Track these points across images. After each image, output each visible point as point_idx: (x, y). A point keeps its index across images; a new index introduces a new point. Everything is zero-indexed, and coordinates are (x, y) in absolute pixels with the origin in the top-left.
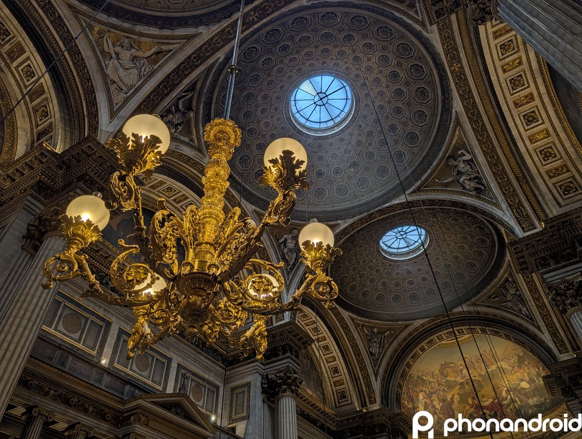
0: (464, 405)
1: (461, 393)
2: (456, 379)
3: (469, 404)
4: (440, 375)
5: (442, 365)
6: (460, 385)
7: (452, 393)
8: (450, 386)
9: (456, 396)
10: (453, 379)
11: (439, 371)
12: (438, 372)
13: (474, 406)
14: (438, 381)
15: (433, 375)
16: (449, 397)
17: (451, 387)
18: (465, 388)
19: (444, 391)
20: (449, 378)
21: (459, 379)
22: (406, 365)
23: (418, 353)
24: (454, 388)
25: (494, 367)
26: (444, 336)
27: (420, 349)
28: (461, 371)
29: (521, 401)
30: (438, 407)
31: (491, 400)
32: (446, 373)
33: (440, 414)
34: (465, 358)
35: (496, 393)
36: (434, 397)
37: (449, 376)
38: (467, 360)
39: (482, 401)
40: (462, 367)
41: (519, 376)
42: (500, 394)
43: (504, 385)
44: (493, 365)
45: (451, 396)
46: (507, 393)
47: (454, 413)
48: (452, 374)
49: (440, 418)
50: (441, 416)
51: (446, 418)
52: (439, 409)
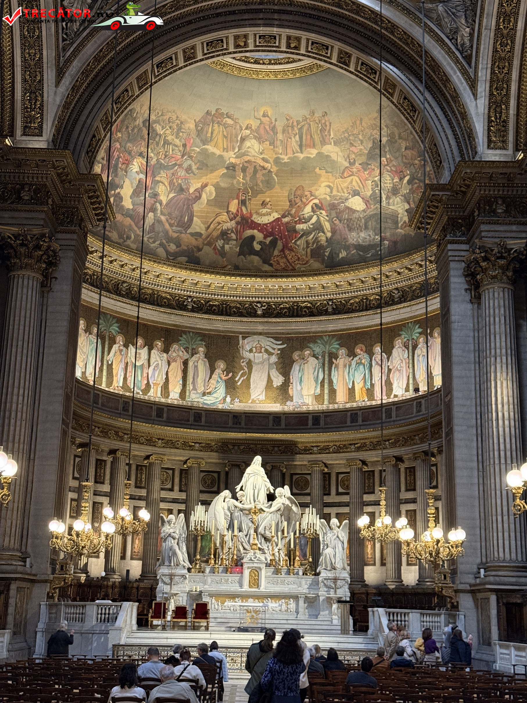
0: (217, 210)
1: (222, 185)
2: (225, 154)
3: (228, 212)
4: (194, 134)
6: (227, 168)
7: (204, 180)
9: (210, 189)
10: (218, 152)
12: (192, 126)
13: (238, 219)
14: (184, 146)
15: (180, 129)
16: (194, 186)
17: (207, 165)
18: (235, 178)
19: (189, 170)
20: (210, 148)
21: (231, 157)
22: (138, 79)
23: (176, 59)
24: (212, 171)
25: (313, 153)
26: (251, 41)
27: (184, 52)
28: (243, 140)
29: (334, 231)
30: (164, 199)
31: (276, 215)
32: (209, 135)
33: (162, 213)
34: (264, 116)
35: (292, 204)
36: (163, 176)
37: (213, 143)
38: (266, 120)
39: (257, 213)
40: (248, 132)
41: (354, 183)
42: (300, 209)
43: (317, 193)
44: (314, 146)
45: (199, 185)
46: (313, 210)
47: (191, 220)
48: (220, 141)
49: (159, 222)
50: (163, 218)
51: (171, 225)
52: (164, 202)
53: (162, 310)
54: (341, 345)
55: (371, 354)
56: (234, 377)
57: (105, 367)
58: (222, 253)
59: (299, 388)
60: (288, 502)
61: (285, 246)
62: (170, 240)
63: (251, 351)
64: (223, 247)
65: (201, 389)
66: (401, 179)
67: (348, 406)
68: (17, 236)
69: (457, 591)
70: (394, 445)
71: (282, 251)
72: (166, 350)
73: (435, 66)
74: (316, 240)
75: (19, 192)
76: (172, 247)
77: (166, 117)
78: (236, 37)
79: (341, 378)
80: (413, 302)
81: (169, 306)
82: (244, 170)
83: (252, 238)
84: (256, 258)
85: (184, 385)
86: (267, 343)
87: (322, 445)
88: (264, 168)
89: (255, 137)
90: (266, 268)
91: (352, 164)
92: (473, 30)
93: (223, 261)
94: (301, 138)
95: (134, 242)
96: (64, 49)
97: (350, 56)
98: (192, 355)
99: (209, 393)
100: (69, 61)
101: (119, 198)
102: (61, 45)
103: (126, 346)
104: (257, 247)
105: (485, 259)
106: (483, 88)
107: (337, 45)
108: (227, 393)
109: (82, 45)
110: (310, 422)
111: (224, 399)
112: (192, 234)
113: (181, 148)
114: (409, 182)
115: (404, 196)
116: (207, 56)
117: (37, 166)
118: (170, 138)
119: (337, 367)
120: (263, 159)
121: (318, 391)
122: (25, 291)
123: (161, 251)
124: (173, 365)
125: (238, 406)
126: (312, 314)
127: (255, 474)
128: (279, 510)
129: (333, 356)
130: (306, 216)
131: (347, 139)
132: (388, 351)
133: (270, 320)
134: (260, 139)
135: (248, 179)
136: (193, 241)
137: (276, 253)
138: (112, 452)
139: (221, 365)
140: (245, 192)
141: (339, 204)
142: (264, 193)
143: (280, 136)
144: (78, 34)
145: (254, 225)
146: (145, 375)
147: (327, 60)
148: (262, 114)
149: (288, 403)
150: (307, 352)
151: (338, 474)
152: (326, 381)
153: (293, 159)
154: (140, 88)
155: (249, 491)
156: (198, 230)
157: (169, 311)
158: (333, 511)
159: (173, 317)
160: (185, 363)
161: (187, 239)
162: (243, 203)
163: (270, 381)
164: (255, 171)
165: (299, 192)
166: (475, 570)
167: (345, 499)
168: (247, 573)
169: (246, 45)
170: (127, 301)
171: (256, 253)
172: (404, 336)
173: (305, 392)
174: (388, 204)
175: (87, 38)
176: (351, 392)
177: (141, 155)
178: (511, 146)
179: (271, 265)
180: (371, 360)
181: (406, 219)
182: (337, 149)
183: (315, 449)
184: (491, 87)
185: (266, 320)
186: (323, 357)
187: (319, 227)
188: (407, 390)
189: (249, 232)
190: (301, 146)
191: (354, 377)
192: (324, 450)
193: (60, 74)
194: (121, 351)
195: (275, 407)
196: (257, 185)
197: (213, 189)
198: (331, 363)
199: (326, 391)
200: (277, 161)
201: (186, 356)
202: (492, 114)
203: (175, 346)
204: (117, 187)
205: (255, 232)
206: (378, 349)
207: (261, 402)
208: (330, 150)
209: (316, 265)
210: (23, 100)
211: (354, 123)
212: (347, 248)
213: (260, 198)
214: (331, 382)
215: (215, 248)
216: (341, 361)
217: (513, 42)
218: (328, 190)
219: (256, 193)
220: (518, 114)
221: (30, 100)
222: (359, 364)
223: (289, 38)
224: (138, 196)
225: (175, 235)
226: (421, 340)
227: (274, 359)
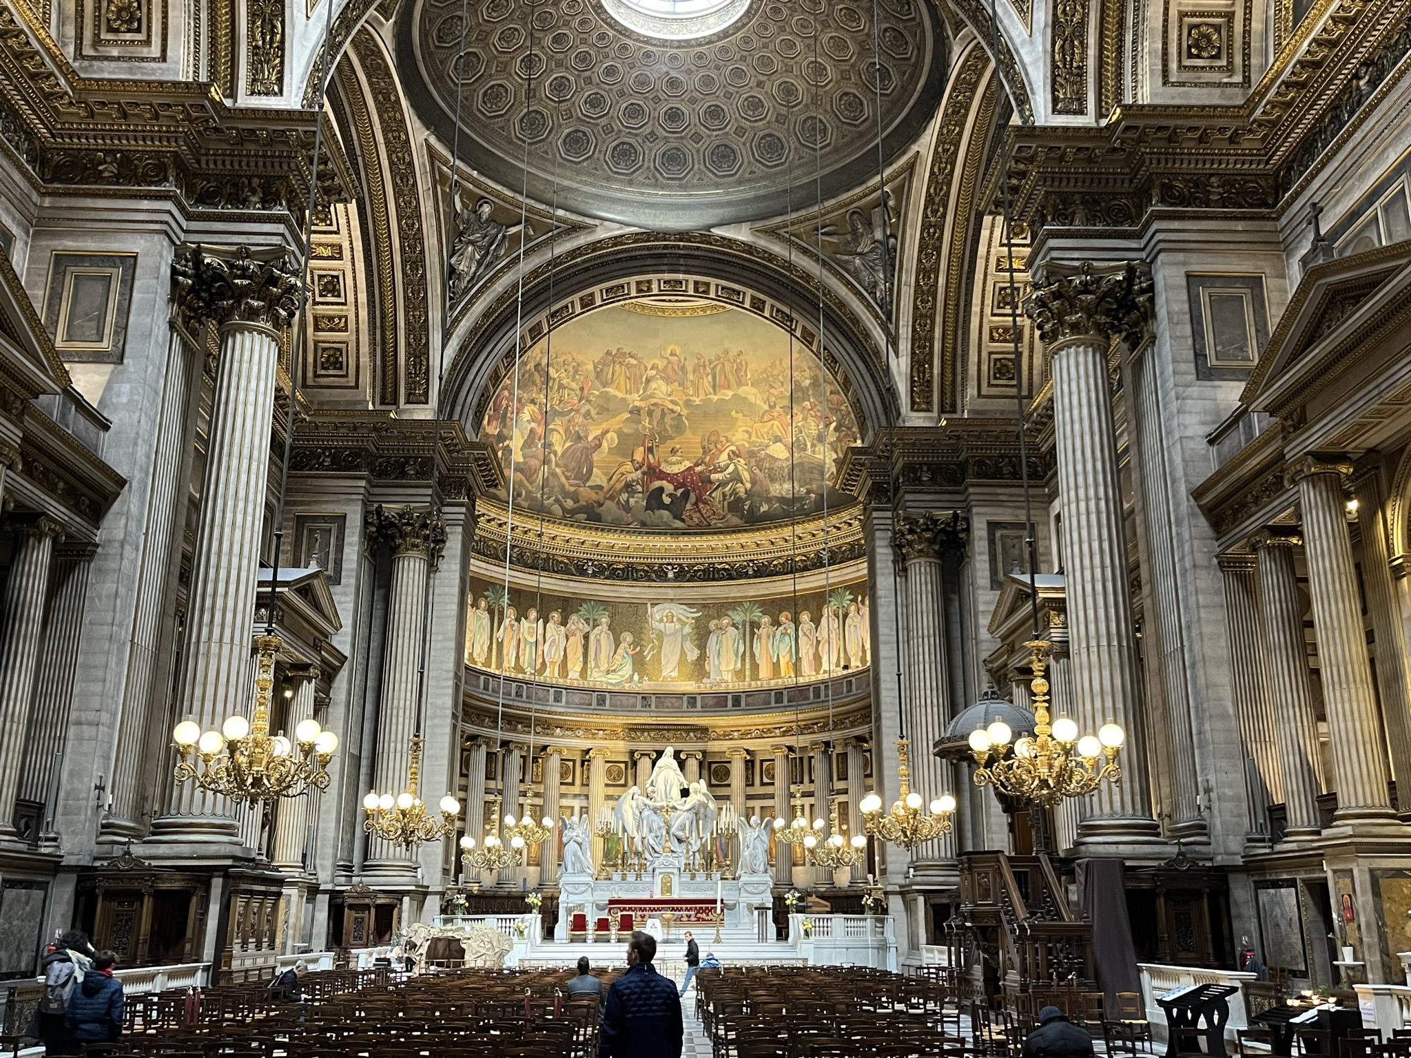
0: (621, 460)
1: (626, 431)
2: (628, 396)
3: (632, 461)
4: (592, 376)
5: (608, 353)
6: (631, 412)
7: (604, 426)
8: (606, 408)
9: (612, 435)
10: (620, 395)
11: (595, 367)
12: (590, 367)
13: (645, 468)
14: (582, 389)
15: (576, 372)
16: (594, 433)
17: (608, 410)
18: (640, 423)
19: (587, 415)
20: (611, 390)
21: (635, 400)
22: (530, 331)
23: (573, 307)
24: (614, 416)
25: (730, 393)
26: (655, 286)
27: (581, 299)
28: (648, 381)
29: (753, 482)
30: (559, 449)
31: (688, 464)
32: (610, 376)
33: (557, 465)
34: (672, 354)
35: (706, 451)
36: (557, 424)
37: (615, 385)
38: (674, 359)
39: (666, 461)
40: (654, 372)
41: (775, 428)
42: (714, 457)
43: (734, 439)
44: (729, 388)
45: (599, 432)
46: (730, 458)
47: (590, 472)
48: (622, 383)
49: (554, 475)
50: (558, 470)
51: (567, 478)
52: (559, 453)
53: (559, 576)
54: (764, 613)
55: (796, 622)
56: (642, 651)
57: (494, 646)
58: (627, 508)
59: (717, 662)
60: (704, 799)
61: (699, 499)
62: (567, 495)
63: (661, 621)
64: (627, 501)
65: (604, 667)
66: (827, 426)
67: (773, 682)
68: (401, 516)
69: (886, 893)
70: (823, 729)
71: (696, 504)
72: (564, 623)
73: (856, 320)
74: (734, 492)
75: (403, 466)
76: (569, 503)
77: (561, 360)
78: (638, 283)
79: (764, 652)
80: (842, 565)
81: (566, 571)
82: (650, 413)
83: (661, 490)
84: (665, 513)
85: (585, 662)
86: (679, 611)
87: (743, 729)
88: (672, 411)
89: (662, 378)
90: (678, 524)
91: (772, 407)
92: (892, 284)
93: (628, 517)
94: (714, 378)
95: (526, 500)
96: (451, 308)
97: (764, 302)
98: (594, 627)
99: (614, 671)
100: (456, 321)
101: (508, 450)
102: (448, 304)
103: (518, 620)
104: (667, 500)
105: (911, 531)
106: (905, 346)
107: (750, 292)
108: (634, 671)
109: (471, 303)
110: (730, 703)
111: (631, 677)
112: (591, 487)
113: (578, 392)
114: (836, 429)
115: (831, 444)
116: (605, 302)
117: (424, 438)
118: (564, 382)
119: (759, 637)
120: (672, 401)
121: (739, 665)
122: (411, 574)
123: (557, 509)
124: (572, 639)
125: (647, 685)
126: (731, 578)
127: (668, 767)
128: (693, 807)
129: (755, 625)
130: (722, 464)
131: (766, 380)
132: (816, 620)
133: (683, 584)
134: (668, 380)
135: (655, 423)
136: (594, 496)
137: (688, 506)
138: (505, 744)
139: (627, 637)
140: (653, 438)
141: (759, 451)
142: (672, 438)
143: (691, 377)
144: (466, 291)
145: (663, 476)
146: (540, 652)
147: (740, 304)
148: (669, 352)
149: (705, 680)
150: (725, 621)
151: (762, 761)
152: (748, 654)
153: (707, 401)
154: (532, 339)
155: (660, 785)
156: (599, 482)
157: (566, 577)
158: (757, 804)
159: (571, 584)
160: (586, 637)
161: (586, 494)
162: (650, 450)
163: (683, 653)
164: (663, 415)
165: (713, 438)
166: (905, 869)
167: (769, 790)
168: (658, 879)
169: (649, 289)
170: (519, 568)
171: (666, 507)
172: (834, 604)
173: (723, 668)
174: (814, 452)
175: (475, 296)
176: (776, 666)
177: (533, 402)
178: (936, 408)
179: (683, 521)
180: (797, 630)
181: (834, 470)
182: (754, 391)
183: (736, 734)
184: (913, 345)
185: (677, 584)
186: (744, 626)
187: (737, 478)
188: (838, 665)
189: (657, 484)
190: (714, 387)
191: (778, 648)
192: (745, 735)
193: (446, 336)
194: (512, 626)
195: (690, 686)
196: (665, 430)
197: (615, 436)
198: (753, 634)
199: (748, 666)
200: (688, 403)
201: (587, 628)
202: (915, 374)
203: (574, 617)
204: (505, 439)
205: (664, 483)
206: (805, 617)
207: (673, 679)
208: (747, 391)
209: (735, 520)
210: (407, 365)
211: (773, 364)
212: (769, 500)
213: (670, 444)
214: (753, 655)
215: (619, 503)
216: (763, 631)
217: (935, 299)
218: (746, 436)
219: (664, 439)
220: (942, 374)
221: (415, 366)
222: (784, 634)
223: (696, 283)
224: (530, 447)
225: (572, 489)
226: (853, 608)
227: (687, 629)
